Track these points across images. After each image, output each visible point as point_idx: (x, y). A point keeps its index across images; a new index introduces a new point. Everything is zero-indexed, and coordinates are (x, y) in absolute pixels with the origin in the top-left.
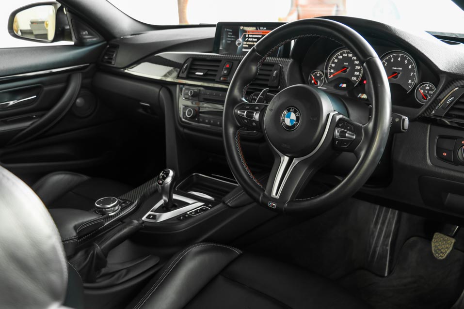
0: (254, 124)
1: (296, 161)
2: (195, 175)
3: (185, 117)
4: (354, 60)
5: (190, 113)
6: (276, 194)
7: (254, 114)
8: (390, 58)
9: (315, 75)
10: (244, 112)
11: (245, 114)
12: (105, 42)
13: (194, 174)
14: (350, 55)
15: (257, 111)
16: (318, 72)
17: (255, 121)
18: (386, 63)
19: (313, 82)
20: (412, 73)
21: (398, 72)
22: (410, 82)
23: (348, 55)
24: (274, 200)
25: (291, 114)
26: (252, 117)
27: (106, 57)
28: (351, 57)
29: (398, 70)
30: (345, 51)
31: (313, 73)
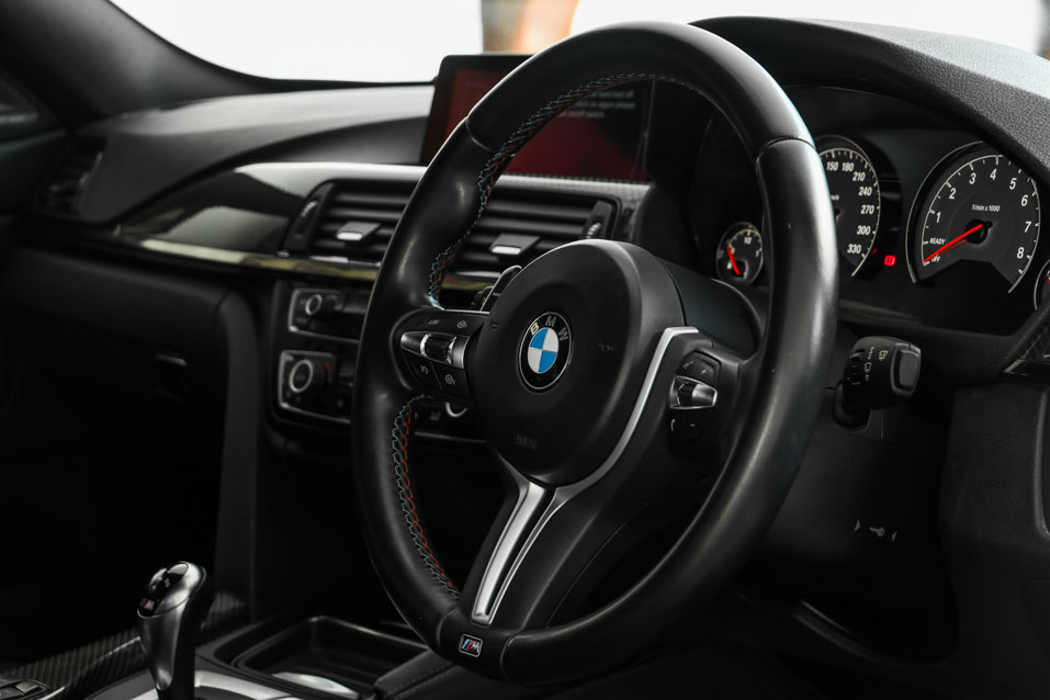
0: (449, 379)
1: (561, 499)
2: (319, 623)
3: (288, 395)
4: (859, 184)
5: (303, 377)
6: (488, 612)
7: (451, 346)
8: (967, 172)
9: (739, 244)
10: (420, 339)
11: (422, 345)
12: (61, 133)
13: (314, 619)
14: (848, 167)
15: (460, 334)
16: (749, 231)
17: (452, 369)
18: (954, 189)
19: (730, 266)
20: (1030, 223)
21: (985, 220)
22: (1021, 253)
23: (840, 167)
24: (478, 630)
25: (545, 332)
26: (444, 353)
27: (55, 188)
28: (851, 174)
29: (989, 212)
30: (832, 151)
31: (730, 236)
